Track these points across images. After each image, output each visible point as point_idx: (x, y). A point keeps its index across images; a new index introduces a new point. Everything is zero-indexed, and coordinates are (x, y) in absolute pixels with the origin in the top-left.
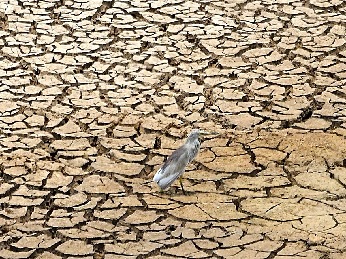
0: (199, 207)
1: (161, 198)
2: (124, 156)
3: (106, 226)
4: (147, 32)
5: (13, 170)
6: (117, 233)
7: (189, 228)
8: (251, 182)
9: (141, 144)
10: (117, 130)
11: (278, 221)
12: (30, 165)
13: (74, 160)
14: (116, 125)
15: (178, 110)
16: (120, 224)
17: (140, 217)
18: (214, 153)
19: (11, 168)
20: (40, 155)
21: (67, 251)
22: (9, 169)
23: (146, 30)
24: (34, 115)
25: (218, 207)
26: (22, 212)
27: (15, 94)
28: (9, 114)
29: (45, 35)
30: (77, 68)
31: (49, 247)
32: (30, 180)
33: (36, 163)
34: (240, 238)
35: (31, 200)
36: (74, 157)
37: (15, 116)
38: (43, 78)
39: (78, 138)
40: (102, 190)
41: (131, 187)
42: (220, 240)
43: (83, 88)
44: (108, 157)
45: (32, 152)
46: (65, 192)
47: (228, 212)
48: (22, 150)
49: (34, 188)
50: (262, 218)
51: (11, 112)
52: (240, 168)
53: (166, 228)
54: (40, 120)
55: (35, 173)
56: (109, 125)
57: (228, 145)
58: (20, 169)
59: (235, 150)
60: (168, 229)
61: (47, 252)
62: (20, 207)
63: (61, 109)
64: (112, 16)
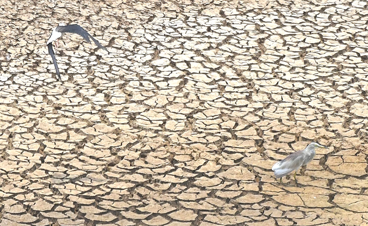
0: (300, 196)
1: (277, 187)
2: (275, 155)
3: (218, 203)
4: (365, 71)
5: (181, 157)
6: (223, 208)
7: (280, 210)
8: (357, 183)
9: (294, 148)
10: (282, 136)
11: (354, 212)
12: (194, 155)
13: (233, 154)
14: (284, 133)
15: (341, 127)
16: (231, 202)
17: (249, 199)
18: (343, 160)
19: (181, 155)
20: (211, 149)
21: (176, 217)
22: (178, 156)
23: (364, 70)
24: (229, 121)
25: (315, 198)
26: (166, 186)
27: (228, 105)
28: (212, 118)
29: (286, 66)
30: (289, 91)
31: (165, 213)
32: (189, 166)
33: (200, 154)
34: (312, 221)
35: (179, 179)
36: (235, 153)
37: (215, 120)
38: (257, 96)
39: (250, 139)
40: (238, 178)
41: (261, 177)
42: (296, 221)
43: (282, 105)
44: (261, 155)
45: (206, 146)
46: (210, 176)
47: (320, 202)
48: (200, 144)
49: (189, 171)
50: (342, 208)
51: (213, 116)
52: (355, 172)
53: (262, 208)
54: (231, 124)
55: (196, 161)
56: (278, 133)
57: (356, 155)
58: (186, 157)
59: (359, 159)
60: (263, 209)
61: (160, 216)
62: (167, 183)
63: (252, 118)
64: (346, 57)
